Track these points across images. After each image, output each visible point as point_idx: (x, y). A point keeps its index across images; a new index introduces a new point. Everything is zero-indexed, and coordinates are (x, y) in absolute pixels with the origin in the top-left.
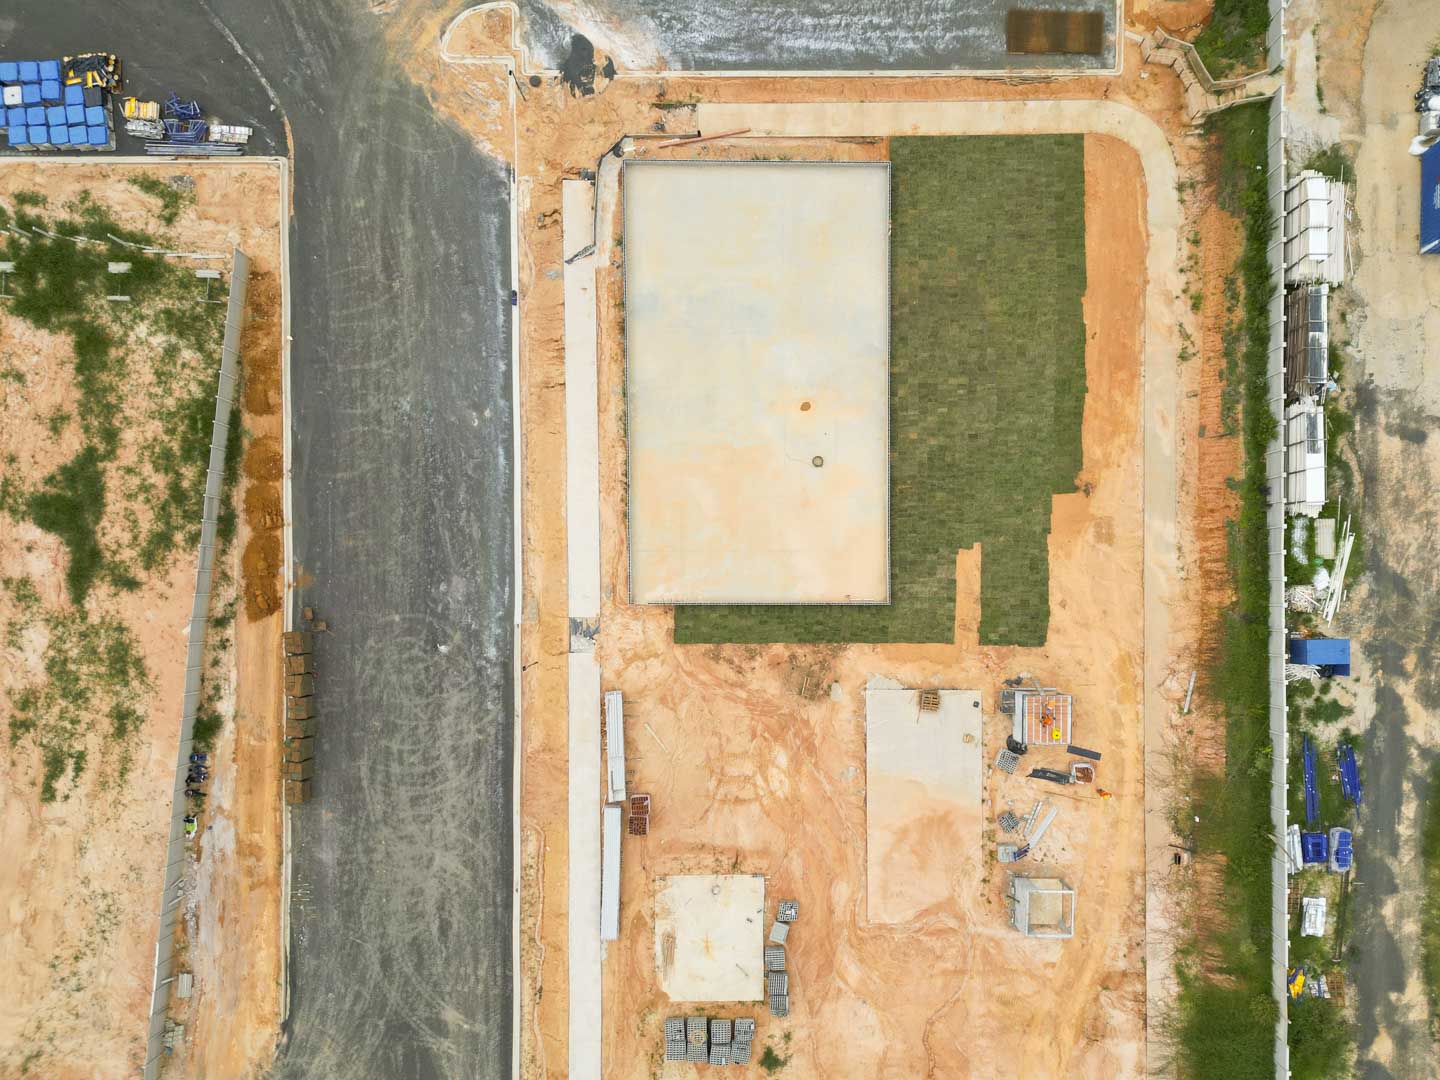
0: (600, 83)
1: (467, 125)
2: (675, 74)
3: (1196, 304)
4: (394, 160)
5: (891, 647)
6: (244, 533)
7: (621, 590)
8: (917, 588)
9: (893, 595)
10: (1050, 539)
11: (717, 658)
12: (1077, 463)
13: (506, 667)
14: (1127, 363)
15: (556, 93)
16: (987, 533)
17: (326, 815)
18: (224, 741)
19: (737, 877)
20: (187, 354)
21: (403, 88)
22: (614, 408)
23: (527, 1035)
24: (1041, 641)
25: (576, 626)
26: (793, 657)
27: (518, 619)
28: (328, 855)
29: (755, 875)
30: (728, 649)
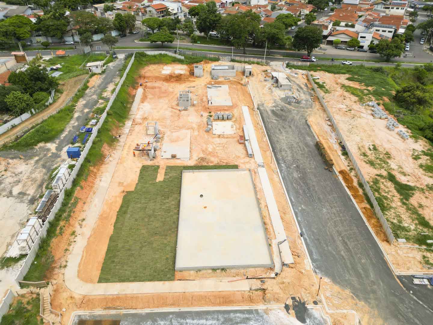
0: (290, 302)
1: (336, 288)
2: (261, 307)
3: (73, 233)
4: (359, 276)
5: (183, 165)
6: (355, 184)
7: (253, 173)
8: (175, 175)
9: (181, 174)
10: (137, 182)
11: (227, 163)
12: (125, 197)
13: (278, 163)
14: (103, 218)
15: (306, 297)
16: (154, 184)
17: (312, 143)
18: (340, 153)
19: (219, 134)
20: (395, 221)
21: (366, 300)
22: (263, 205)
23: (259, 119)
24: (143, 166)
25: (263, 166)
26: (208, 163)
27: (278, 170)
28: (308, 139)
29: (215, 134)
30: (224, 164)
